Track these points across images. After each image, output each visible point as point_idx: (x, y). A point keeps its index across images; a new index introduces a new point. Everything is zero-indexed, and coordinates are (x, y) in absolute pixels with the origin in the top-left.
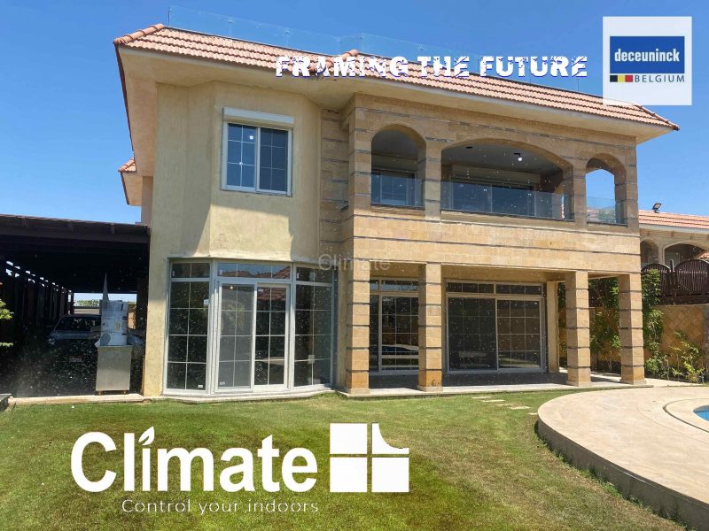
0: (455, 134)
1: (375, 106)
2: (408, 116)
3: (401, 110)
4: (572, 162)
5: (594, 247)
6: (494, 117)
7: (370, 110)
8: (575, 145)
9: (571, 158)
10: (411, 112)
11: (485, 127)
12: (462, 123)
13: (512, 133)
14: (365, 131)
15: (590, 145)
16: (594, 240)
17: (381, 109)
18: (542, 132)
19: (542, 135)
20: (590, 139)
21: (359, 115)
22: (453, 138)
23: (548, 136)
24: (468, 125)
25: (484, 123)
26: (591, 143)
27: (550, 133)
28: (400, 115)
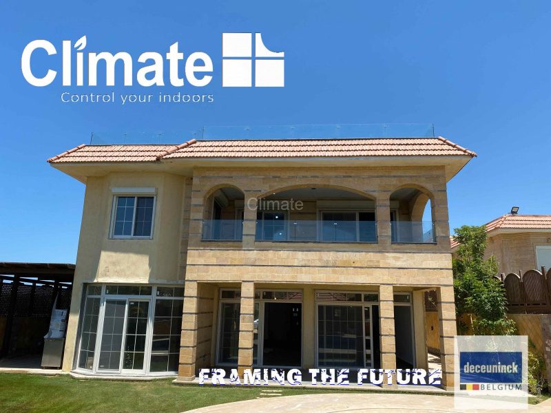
0: (268, 185)
1: (207, 174)
2: (232, 177)
3: (226, 174)
4: (376, 194)
5: (399, 264)
6: (301, 169)
7: (203, 177)
8: (378, 181)
9: (374, 191)
10: (234, 174)
11: (293, 177)
12: (274, 177)
13: (316, 179)
14: (200, 191)
15: (393, 179)
16: (399, 258)
17: (211, 175)
18: (345, 175)
19: (344, 177)
20: (394, 173)
21: (196, 181)
22: (266, 189)
23: (351, 177)
24: (279, 177)
25: (292, 174)
26: (394, 177)
27: (352, 175)
28: (226, 177)
